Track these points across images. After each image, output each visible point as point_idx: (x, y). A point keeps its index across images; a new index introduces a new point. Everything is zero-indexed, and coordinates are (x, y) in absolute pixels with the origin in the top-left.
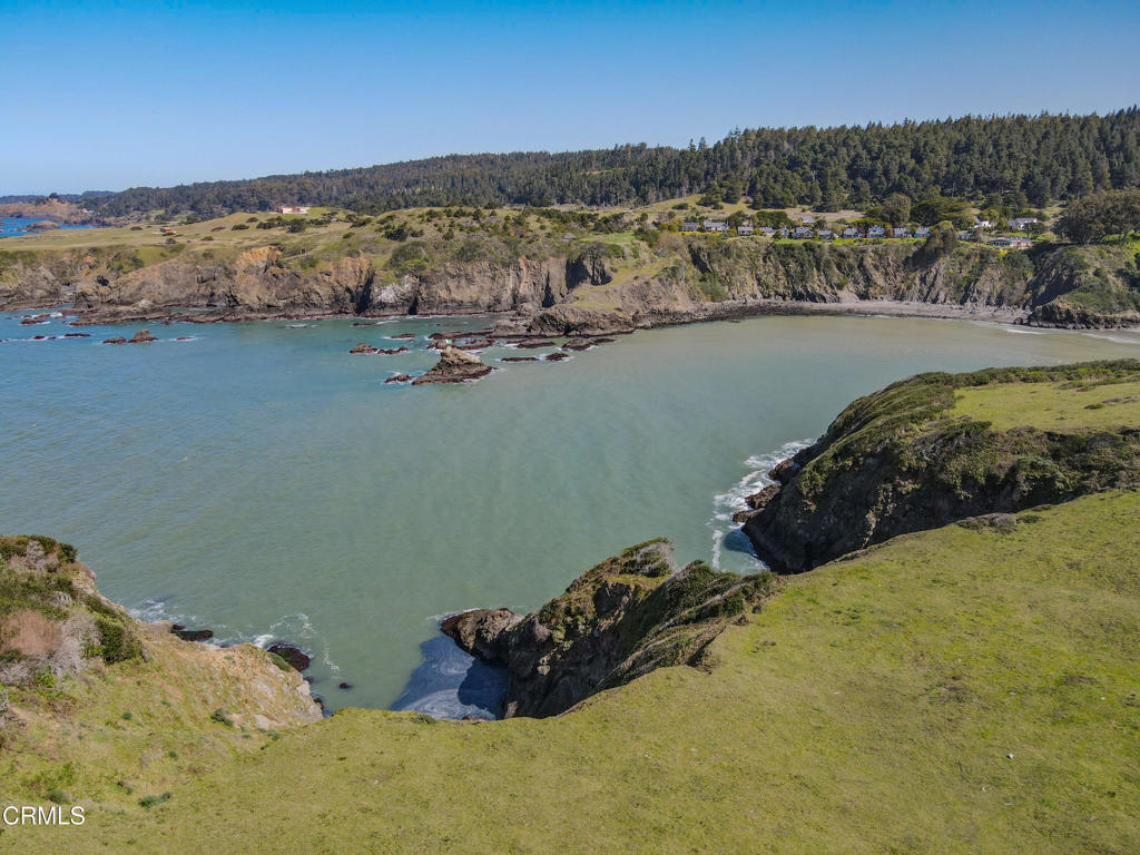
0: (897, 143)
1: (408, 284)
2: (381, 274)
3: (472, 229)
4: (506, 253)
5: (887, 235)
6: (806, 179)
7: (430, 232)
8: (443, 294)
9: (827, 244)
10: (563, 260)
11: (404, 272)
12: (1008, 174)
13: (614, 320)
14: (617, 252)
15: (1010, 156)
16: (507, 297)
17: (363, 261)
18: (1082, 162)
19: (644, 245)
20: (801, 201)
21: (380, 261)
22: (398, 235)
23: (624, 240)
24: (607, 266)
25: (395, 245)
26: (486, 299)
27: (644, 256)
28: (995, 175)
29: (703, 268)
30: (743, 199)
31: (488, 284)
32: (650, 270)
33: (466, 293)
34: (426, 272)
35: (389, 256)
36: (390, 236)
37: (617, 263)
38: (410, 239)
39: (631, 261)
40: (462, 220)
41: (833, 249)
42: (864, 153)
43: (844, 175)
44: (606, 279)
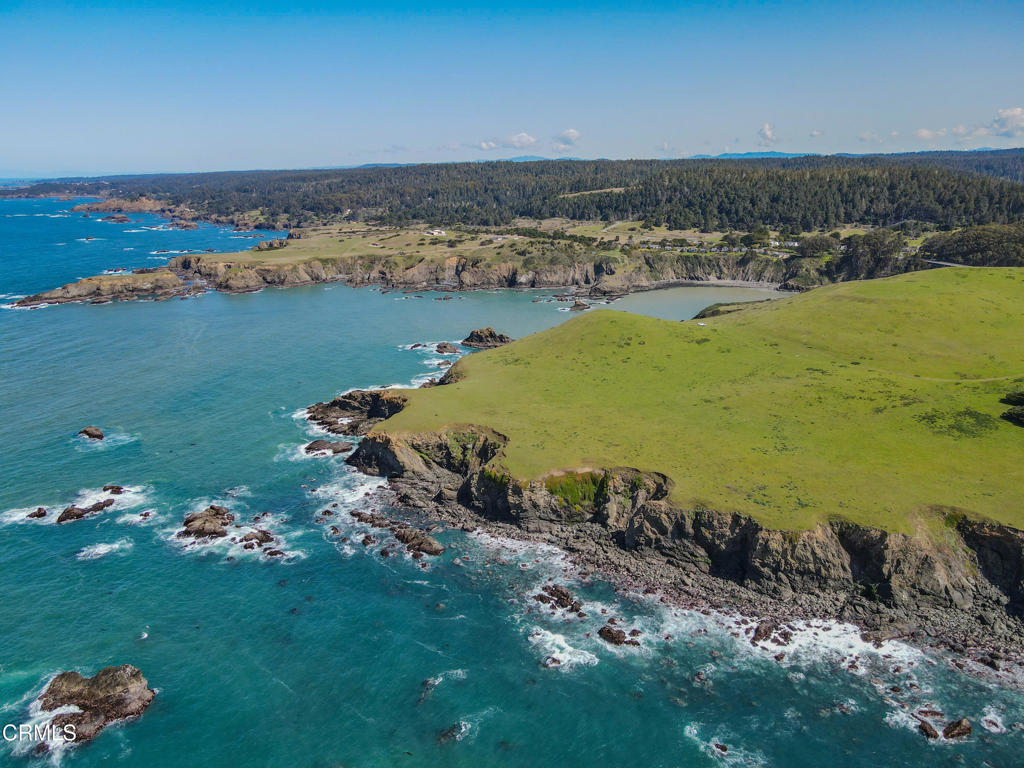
0: (742, 195)
1: (531, 275)
2: (519, 271)
3: (552, 251)
4: (568, 261)
5: (729, 251)
6: (696, 213)
7: (535, 253)
8: (545, 279)
9: (704, 255)
10: (593, 264)
11: (529, 269)
12: (794, 215)
13: (621, 290)
14: (615, 260)
15: (796, 205)
16: (570, 279)
17: (510, 265)
18: (832, 208)
19: (626, 256)
20: (694, 225)
21: (518, 265)
22: (523, 253)
23: (616, 254)
24: (613, 267)
25: (522, 258)
26: (562, 281)
27: (626, 261)
28: (789, 215)
29: (651, 266)
30: (664, 224)
31: (562, 274)
32: (630, 268)
33: (554, 278)
34: (538, 270)
35: (522, 263)
36: (519, 254)
37: (616, 265)
38: (528, 255)
39: (622, 264)
40: (546, 246)
41: (706, 258)
42: (726, 200)
43: (716, 212)
44: (613, 273)
